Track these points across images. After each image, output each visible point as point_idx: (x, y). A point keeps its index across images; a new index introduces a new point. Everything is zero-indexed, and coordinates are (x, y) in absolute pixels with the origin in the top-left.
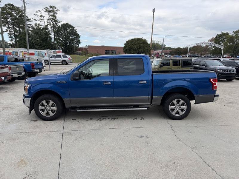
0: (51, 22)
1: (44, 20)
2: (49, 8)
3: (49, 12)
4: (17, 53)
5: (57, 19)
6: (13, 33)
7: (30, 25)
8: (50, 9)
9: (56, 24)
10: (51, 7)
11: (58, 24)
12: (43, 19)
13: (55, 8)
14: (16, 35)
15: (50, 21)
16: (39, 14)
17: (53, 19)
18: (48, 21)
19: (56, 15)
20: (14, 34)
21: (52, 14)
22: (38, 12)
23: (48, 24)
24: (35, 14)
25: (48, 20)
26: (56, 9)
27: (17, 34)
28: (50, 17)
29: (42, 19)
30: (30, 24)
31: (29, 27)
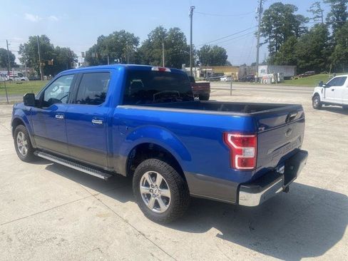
0: (335, 18)
1: (322, 17)
6: (275, 43)
7: (304, 28)
9: (344, 19)
12: (320, 15)
14: (279, 47)
15: (334, 16)
16: (315, 9)
17: (338, 12)
19: (346, 4)
20: (276, 45)
21: (337, 3)
22: (314, 5)
23: (328, 23)
24: (309, 9)
25: (330, 15)
28: (334, 9)
31: (303, 32)
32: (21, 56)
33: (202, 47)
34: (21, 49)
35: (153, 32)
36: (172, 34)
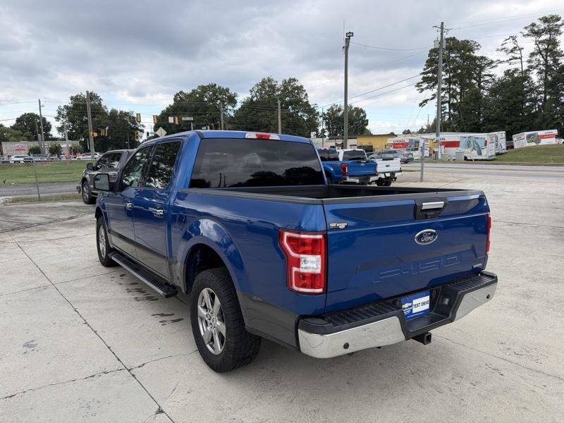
0: (542, 59)
1: (521, 58)
2: (538, 23)
3: (538, 34)
4: (418, 142)
5: (558, 48)
6: (448, 99)
7: (491, 76)
8: (543, 26)
9: (555, 61)
10: (545, 20)
11: (559, 62)
12: (518, 56)
13: (558, 19)
14: (453, 104)
15: (539, 57)
16: (510, 45)
17: (546, 50)
18: (534, 59)
19: (558, 38)
20: (449, 102)
21: (545, 37)
22: (508, 41)
23: (531, 67)
24: (500, 48)
25: (532, 54)
26: (559, 23)
27: (455, 101)
28: (540, 46)
29: (516, 56)
30: (491, 74)
31: (487, 81)
32: (59, 124)
33: (329, 107)
34: (59, 113)
35: (257, 85)
36: (286, 88)
